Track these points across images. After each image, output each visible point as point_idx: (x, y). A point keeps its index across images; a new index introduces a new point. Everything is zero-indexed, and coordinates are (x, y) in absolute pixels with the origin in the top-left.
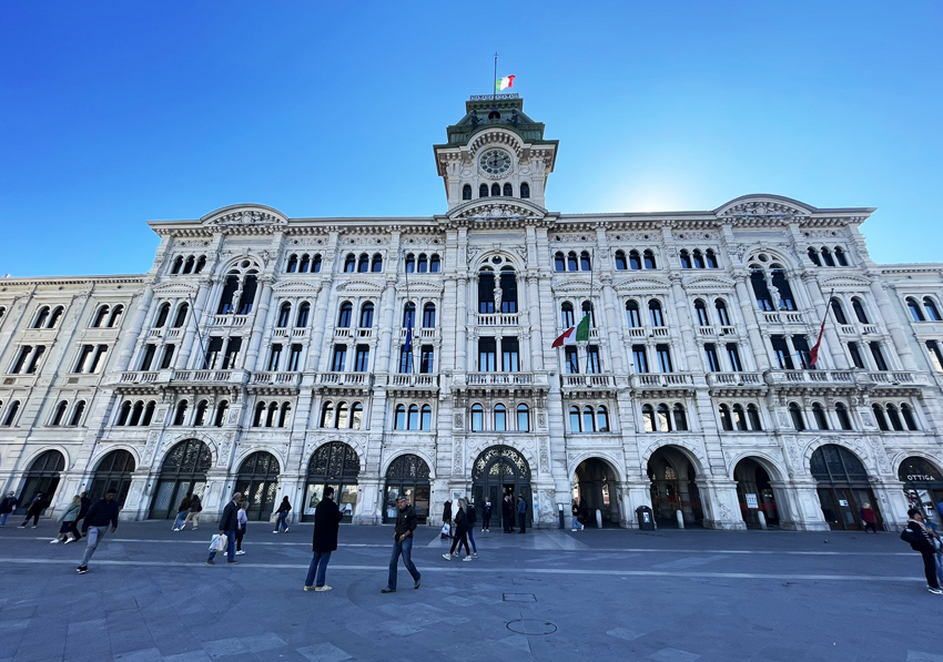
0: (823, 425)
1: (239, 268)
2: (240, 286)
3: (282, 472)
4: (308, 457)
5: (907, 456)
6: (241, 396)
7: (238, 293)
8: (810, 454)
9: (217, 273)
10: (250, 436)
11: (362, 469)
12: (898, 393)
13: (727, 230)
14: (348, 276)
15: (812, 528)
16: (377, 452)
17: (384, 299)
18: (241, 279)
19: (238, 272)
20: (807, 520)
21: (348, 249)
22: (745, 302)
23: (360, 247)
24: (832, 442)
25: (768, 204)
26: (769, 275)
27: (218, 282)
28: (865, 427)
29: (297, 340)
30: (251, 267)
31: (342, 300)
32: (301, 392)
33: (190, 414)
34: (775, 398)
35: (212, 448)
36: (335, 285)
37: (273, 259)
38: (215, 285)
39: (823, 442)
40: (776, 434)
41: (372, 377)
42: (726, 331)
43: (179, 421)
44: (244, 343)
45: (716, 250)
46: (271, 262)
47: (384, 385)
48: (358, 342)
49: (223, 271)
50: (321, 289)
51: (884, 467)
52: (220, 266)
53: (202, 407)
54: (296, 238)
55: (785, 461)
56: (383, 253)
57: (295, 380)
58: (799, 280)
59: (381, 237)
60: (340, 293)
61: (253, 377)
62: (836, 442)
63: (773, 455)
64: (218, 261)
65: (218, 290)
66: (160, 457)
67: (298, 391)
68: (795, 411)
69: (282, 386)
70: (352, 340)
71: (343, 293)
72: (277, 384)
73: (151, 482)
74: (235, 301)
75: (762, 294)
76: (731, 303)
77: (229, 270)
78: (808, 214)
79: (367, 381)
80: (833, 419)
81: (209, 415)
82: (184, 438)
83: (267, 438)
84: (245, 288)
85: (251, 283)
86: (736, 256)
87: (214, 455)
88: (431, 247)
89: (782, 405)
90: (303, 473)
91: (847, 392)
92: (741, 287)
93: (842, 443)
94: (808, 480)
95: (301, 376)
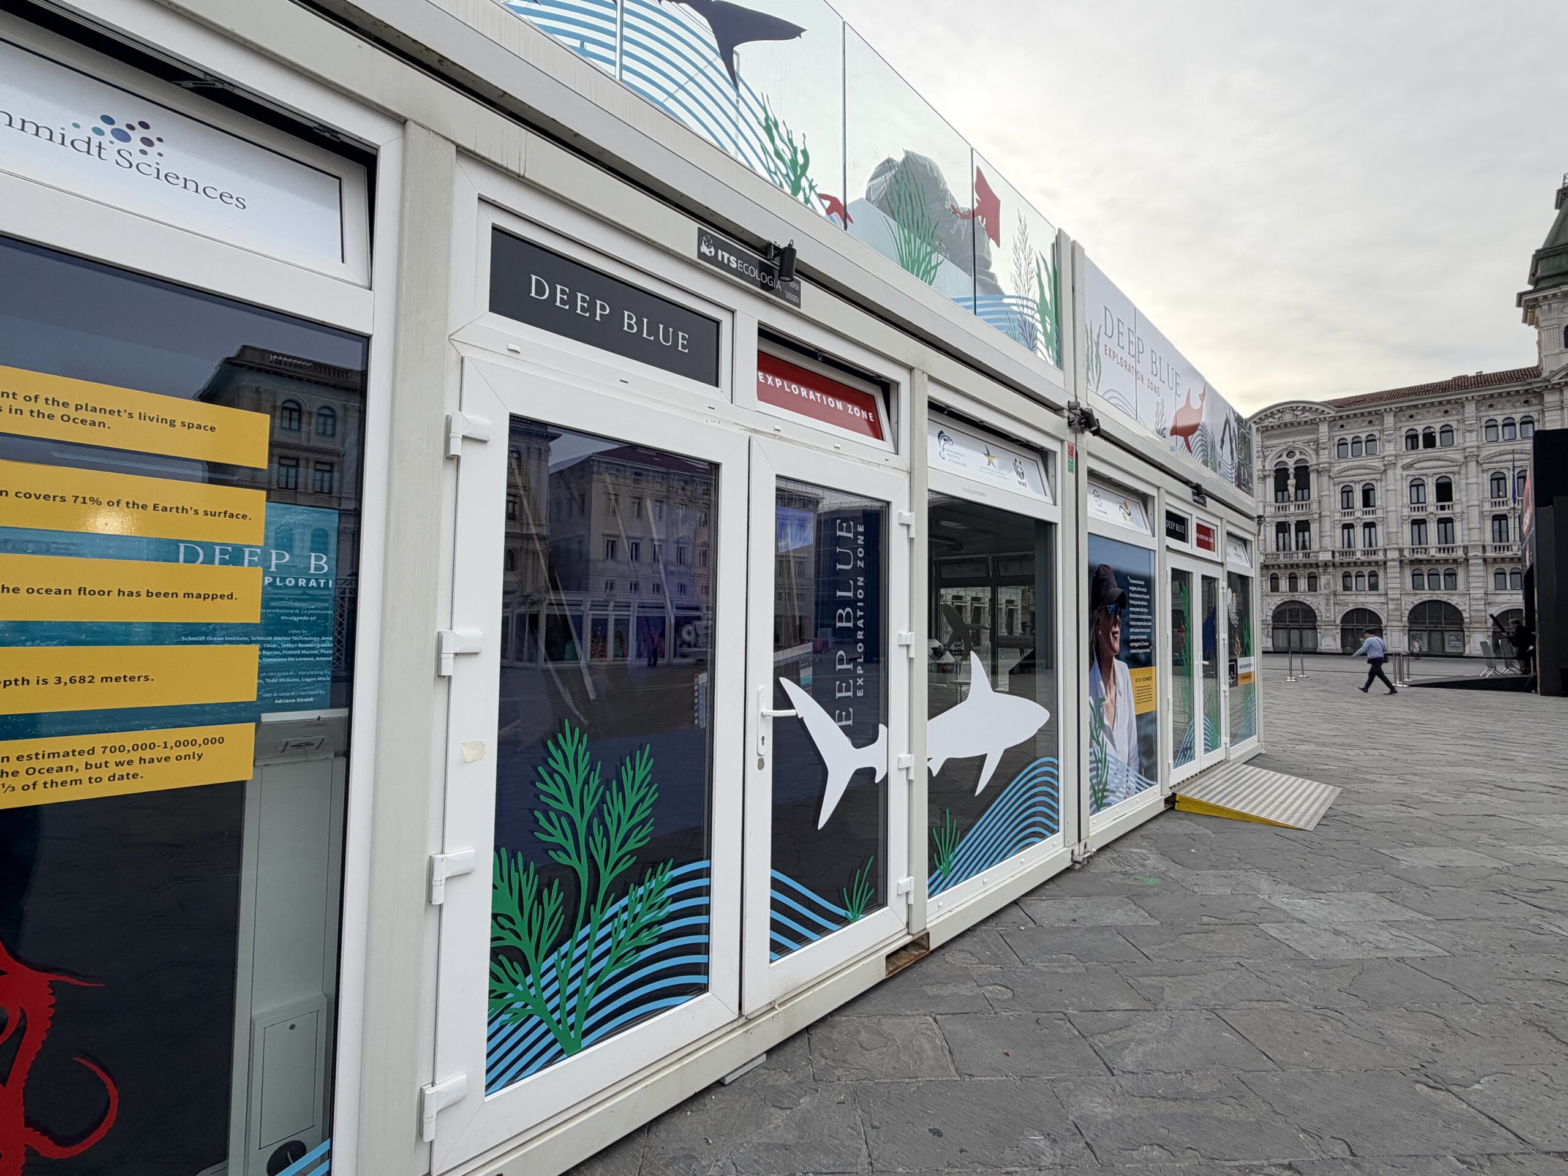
1: (1284, 458)
2: (1292, 476)
3: (1384, 622)
4: (1407, 612)
6: (1331, 569)
7: (1292, 482)
9: (1266, 468)
10: (1342, 598)
11: (1466, 620)
14: (1412, 456)
16: (1482, 608)
17: (1463, 471)
18: (1291, 471)
19: (1285, 463)
21: (1406, 427)
23: (1423, 422)
27: (1269, 476)
29: (1369, 518)
30: (1298, 456)
31: (1410, 479)
32: (1389, 564)
33: (1284, 585)
35: (1314, 607)
36: (1399, 465)
37: (1324, 449)
38: (1268, 479)
41: (1466, 548)
43: (1275, 588)
44: (1314, 527)
46: (1322, 452)
47: (1480, 554)
48: (1438, 517)
49: (1270, 465)
50: (1385, 470)
52: (1268, 461)
53: (1293, 579)
54: (1341, 422)
56: (1454, 425)
57: (1381, 553)
59: (1447, 407)
60: (1405, 473)
61: (1337, 555)
64: (1265, 457)
65: (1270, 482)
66: (1270, 613)
67: (1385, 563)
69: (1368, 560)
70: (1432, 516)
71: (1413, 472)
72: (1363, 558)
73: (1270, 630)
74: (1292, 490)
77: (1275, 463)
79: (1460, 553)
81: (1303, 584)
82: (1286, 600)
83: (1361, 599)
84: (1295, 477)
85: (1303, 473)
87: (1316, 612)
88: (1518, 410)
90: (1407, 624)
95: (1385, 550)
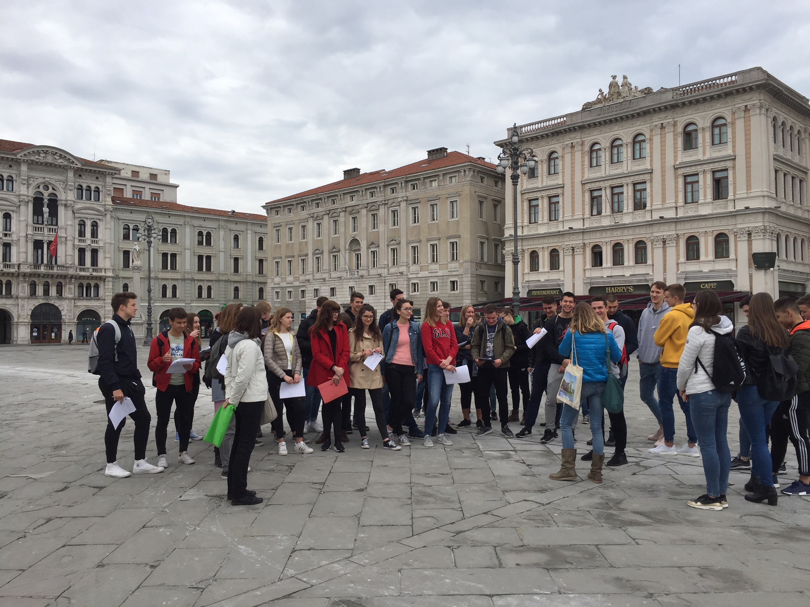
0: (46, 292)
5: (85, 309)
8: (33, 308)
12: (93, 278)
13: (24, 168)
15: (21, 343)
20: (20, 339)
22: (22, 218)
24: (47, 302)
25: (56, 153)
26: (46, 201)
28: (67, 295)
34: (21, 278)
39: (42, 302)
40: (17, 298)
42: (6, 235)
45: (14, 178)
51: (70, 314)
55: (18, 311)
58: (63, 207)
62: (50, 302)
63: (12, 309)
68: (33, 286)
75: (38, 212)
76: (14, 215)
78: (79, 166)
80: (53, 291)
86: (26, 186)
89: (25, 282)
91: (65, 277)
92: (23, 208)
93: (52, 302)
94: (26, 321)
